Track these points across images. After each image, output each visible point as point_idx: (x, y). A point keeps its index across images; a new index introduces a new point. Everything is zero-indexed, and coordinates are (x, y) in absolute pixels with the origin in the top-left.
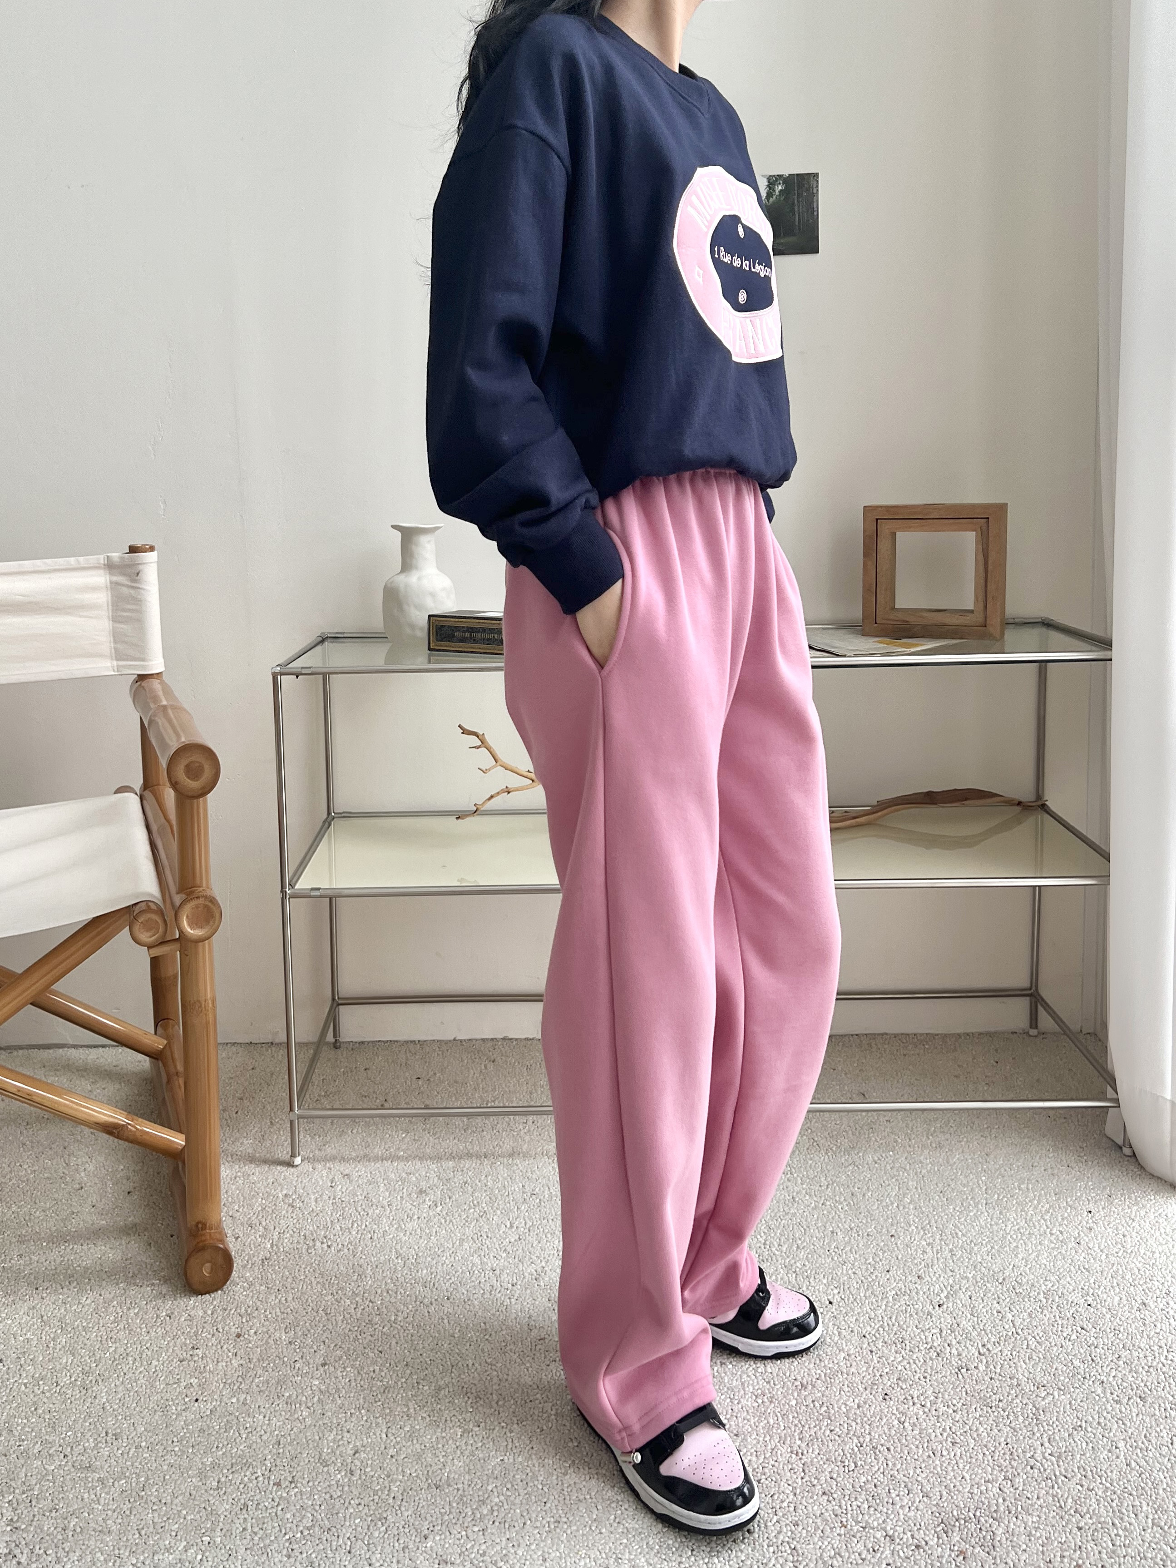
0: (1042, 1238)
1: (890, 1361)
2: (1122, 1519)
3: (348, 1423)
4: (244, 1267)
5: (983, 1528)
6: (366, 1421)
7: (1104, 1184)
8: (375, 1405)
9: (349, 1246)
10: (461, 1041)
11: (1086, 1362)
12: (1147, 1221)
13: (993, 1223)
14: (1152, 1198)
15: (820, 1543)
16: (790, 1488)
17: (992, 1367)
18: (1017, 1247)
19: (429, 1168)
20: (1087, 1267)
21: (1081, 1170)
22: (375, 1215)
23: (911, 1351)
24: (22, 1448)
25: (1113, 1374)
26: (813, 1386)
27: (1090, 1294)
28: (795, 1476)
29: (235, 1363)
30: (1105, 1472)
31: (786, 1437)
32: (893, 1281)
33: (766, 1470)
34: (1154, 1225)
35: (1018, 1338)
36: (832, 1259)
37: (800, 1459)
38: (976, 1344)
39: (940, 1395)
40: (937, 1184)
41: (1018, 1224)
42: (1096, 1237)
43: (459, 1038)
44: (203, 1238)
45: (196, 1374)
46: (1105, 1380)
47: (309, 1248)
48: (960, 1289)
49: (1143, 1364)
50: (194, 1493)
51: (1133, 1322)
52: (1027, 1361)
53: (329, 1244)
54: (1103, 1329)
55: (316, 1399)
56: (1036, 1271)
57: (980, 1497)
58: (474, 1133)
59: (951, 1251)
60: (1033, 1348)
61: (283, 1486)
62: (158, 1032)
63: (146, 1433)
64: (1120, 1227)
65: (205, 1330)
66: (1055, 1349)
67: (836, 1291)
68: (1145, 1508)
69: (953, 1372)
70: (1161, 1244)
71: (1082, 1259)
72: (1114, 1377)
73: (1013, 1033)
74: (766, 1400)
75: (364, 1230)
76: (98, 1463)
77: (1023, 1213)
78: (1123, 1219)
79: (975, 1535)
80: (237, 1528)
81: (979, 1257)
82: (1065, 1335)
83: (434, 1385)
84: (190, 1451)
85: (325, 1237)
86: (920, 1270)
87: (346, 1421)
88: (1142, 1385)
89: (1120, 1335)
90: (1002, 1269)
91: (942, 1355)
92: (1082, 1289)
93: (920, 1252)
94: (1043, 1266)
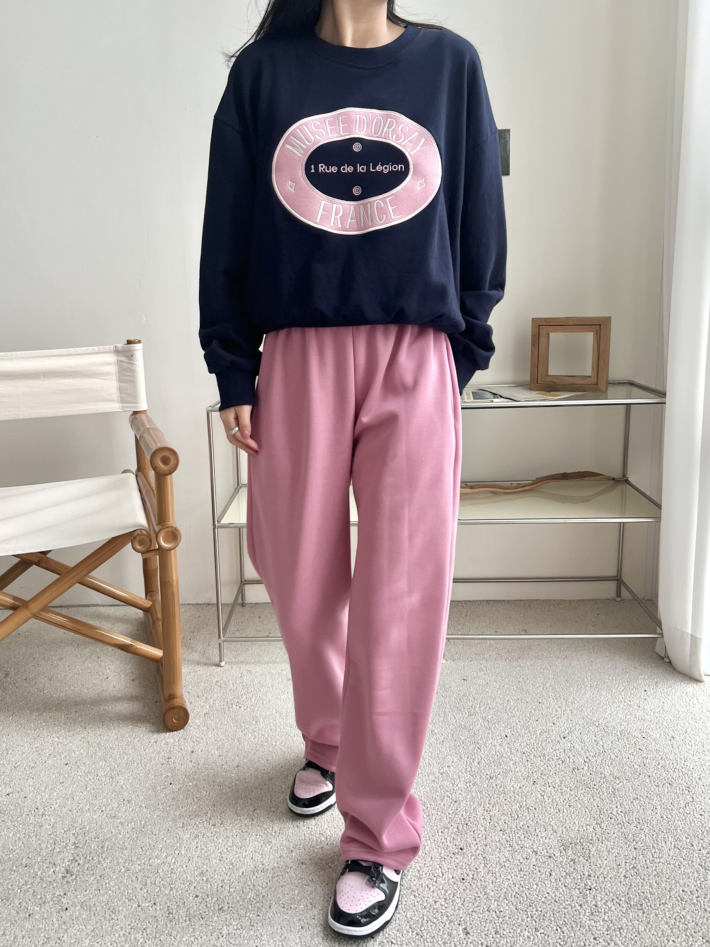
0: (620, 704)
1: (537, 765)
2: (658, 844)
4: (195, 717)
5: (585, 848)
6: (260, 794)
7: (654, 677)
8: (265, 786)
9: (251, 707)
11: (641, 766)
12: (676, 695)
13: (594, 696)
14: (679, 684)
15: (498, 855)
16: (483, 828)
17: (591, 768)
18: (606, 708)
20: (643, 718)
21: (642, 670)
22: (264, 692)
23: (548, 760)
24: (79, 807)
25: (656, 772)
26: (496, 778)
27: (644, 732)
28: (486, 822)
29: (191, 765)
30: (650, 821)
31: (481, 803)
32: (540, 726)
33: (471, 819)
34: (680, 698)
35: (605, 754)
36: (508, 714)
37: (489, 813)
38: (583, 757)
39: (563, 782)
40: (564, 677)
41: (607, 697)
42: (649, 703)
44: (173, 703)
45: (170, 771)
46: (651, 775)
47: (229, 707)
48: (575, 729)
49: (671, 767)
50: (170, 829)
51: (667, 746)
52: (610, 765)
53: (240, 706)
54: (650, 749)
55: (233, 784)
56: (616, 720)
57: (583, 833)
59: (571, 710)
60: (613, 759)
61: (217, 826)
62: (147, 598)
63: (145, 800)
64: (662, 698)
65: (175, 749)
66: (625, 759)
67: (509, 731)
68: (670, 839)
69: (571, 771)
70: (683, 707)
71: (640, 714)
72: (656, 774)
73: (607, 599)
74: (471, 784)
75: (259, 699)
76: (120, 815)
77: (610, 691)
78: (663, 694)
79: (580, 851)
80: (193, 847)
81: (586, 713)
82: (630, 752)
84: (168, 808)
85: (238, 703)
86: (554, 720)
87: (249, 794)
88: (671, 777)
89: (660, 753)
90: (598, 719)
91: (565, 762)
92: (640, 729)
93: (554, 711)
94: (620, 718)
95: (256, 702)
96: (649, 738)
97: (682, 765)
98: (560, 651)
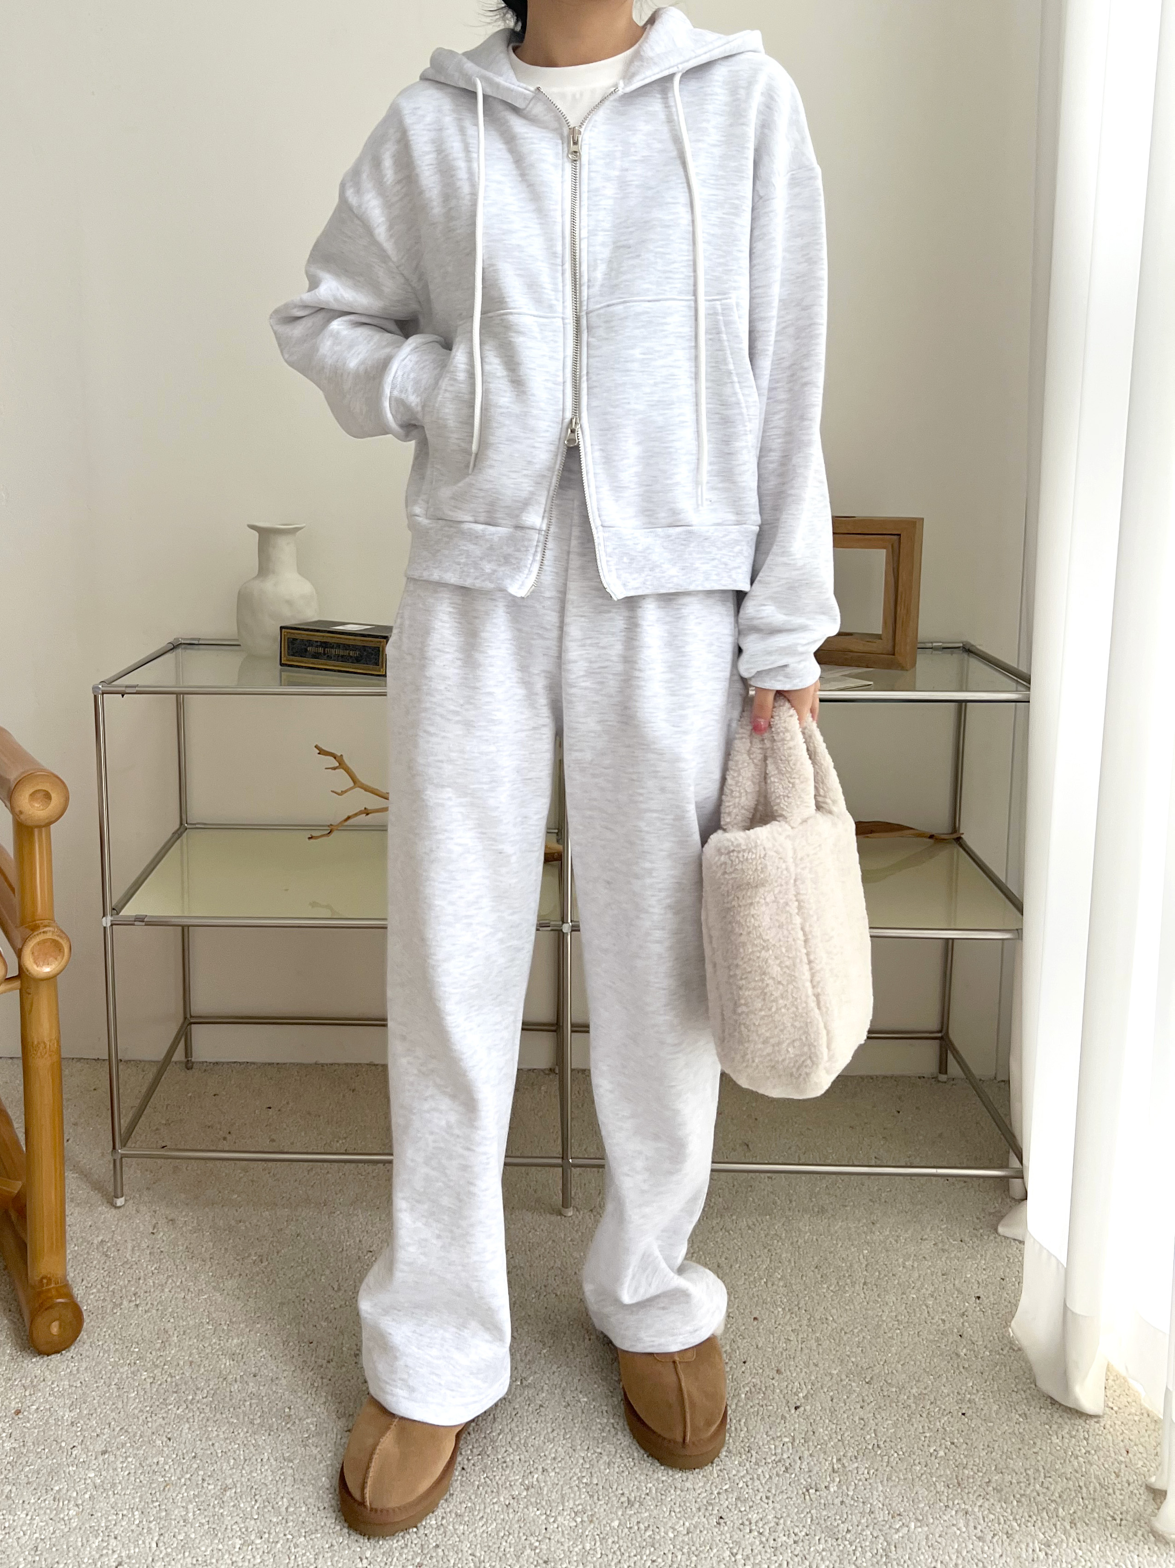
0: (921, 1329)
1: (731, 1476)
3: (118, 1526)
6: (138, 1526)
7: (998, 1266)
9: (159, 1306)
10: (322, 1065)
11: (951, 1486)
13: (869, 1307)
17: (844, 1487)
18: (892, 1338)
19: (261, 1215)
20: (966, 1366)
21: (975, 1245)
23: (757, 1463)
26: (641, 1504)
27: (967, 1400)
32: (748, 1375)
35: (879, 1452)
38: (830, 1458)
39: (782, 1521)
40: (813, 1257)
42: (982, 1329)
46: (970, 1509)
47: (115, 1305)
48: (822, 1388)
51: (1010, 1439)
52: (885, 1482)
53: (138, 1302)
54: (975, 1445)
55: (87, 1496)
59: (818, 1340)
60: (894, 1464)
66: (918, 1468)
69: (801, 1492)
71: (962, 1356)
72: (981, 1506)
73: (919, 1078)
74: (586, 1519)
75: (179, 1287)
77: (904, 1296)
81: (848, 1348)
82: (932, 1451)
83: (220, 1484)
85: (135, 1295)
86: (780, 1363)
87: (115, 1525)
88: (1011, 1518)
89: (994, 1454)
90: (872, 1365)
91: (791, 1470)
92: (958, 1394)
93: (783, 1339)
94: (918, 1363)
95: (171, 1294)
96: (974, 1416)
98: (811, 1196)
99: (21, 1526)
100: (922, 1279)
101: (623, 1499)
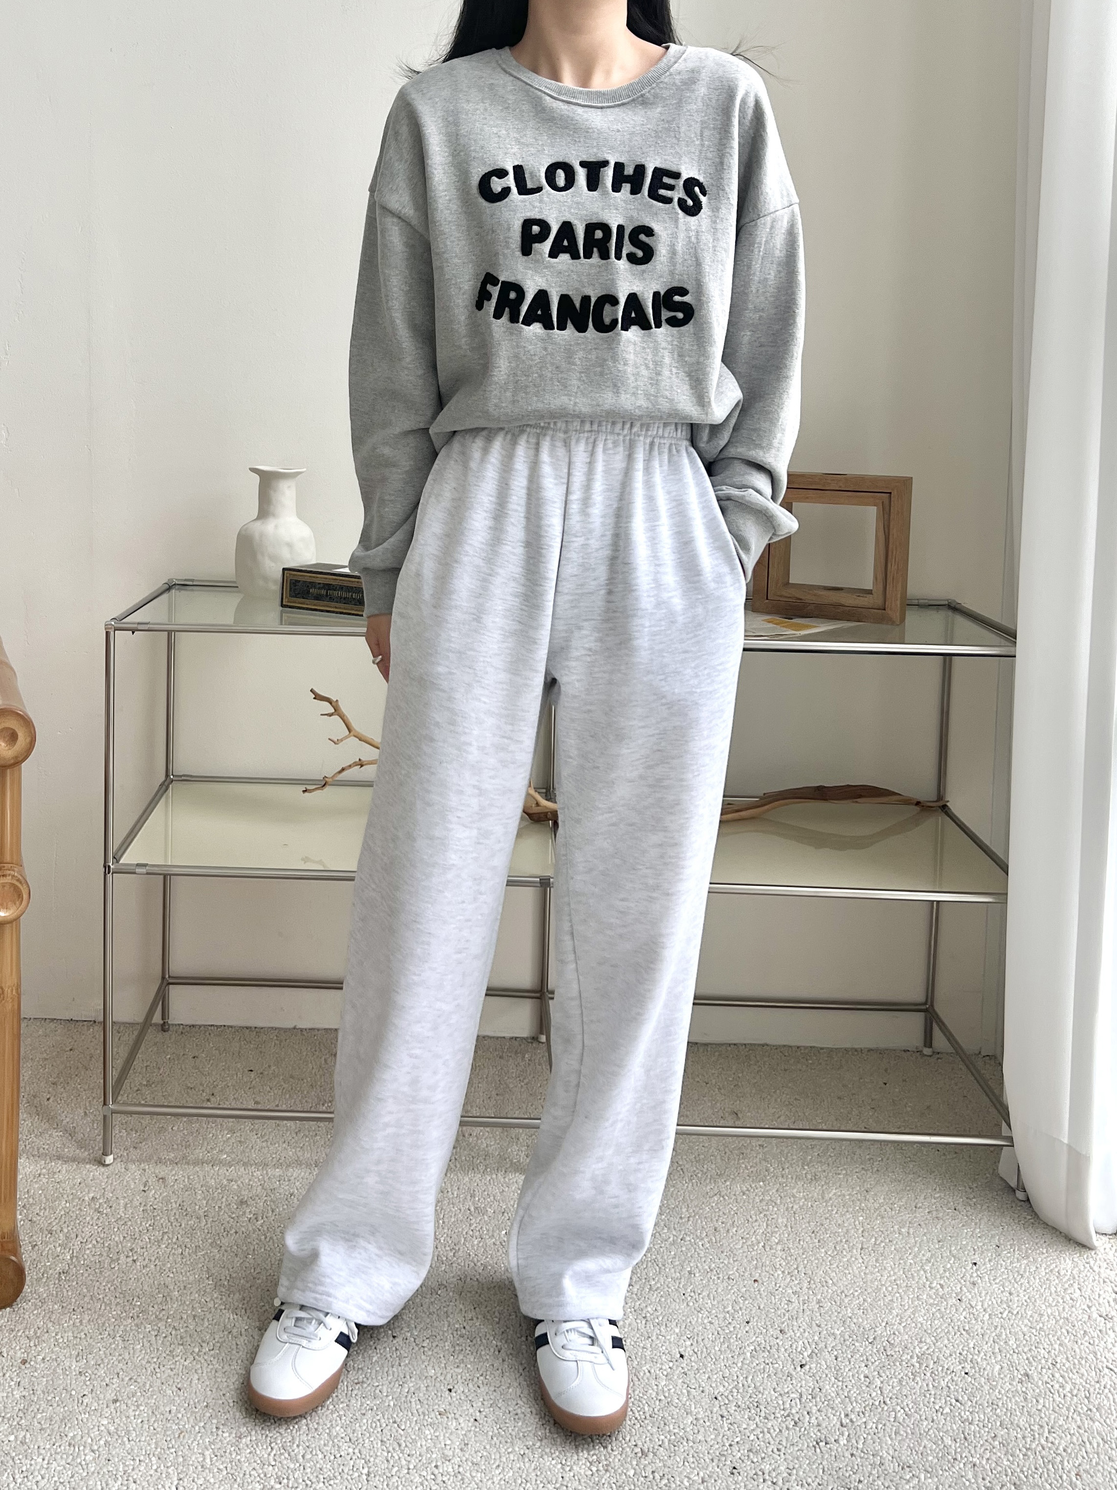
0: (921, 1292)
1: (742, 1429)
3: (136, 1471)
4: (39, 1280)
6: (156, 1471)
7: (993, 1232)
8: (168, 1451)
9: (157, 1262)
10: (302, 1030)
11: (958, 1440)
12: (1037, 1278)
13: (867, 1271)
14: (1045, 1251)
17: (854, 1441)
18: (892, 1300)
19: (253, 1176)
20: (967, 1328)
21: (969, 1213)
23: (766, 1418)
25: (988, 1455)
26: (655, 1454)
27: (969, 1360)
29: (17, 1394)
32: (752, 1334)
34: (1044, 1283)
35: (886, 1408)
36: (688, 1305)
38: (838, 1414)
39: (794, 1472)
40: (809, 1222)
41: (895, 1273)
42: (980, 1293)
43: (301, 1025)
46: (978, 1462)
47: (112, 1260)
48: (826, 1347)
49: (1021, 1446)
51: (1014, 1396)
52: (893, 1436)
53: (135, 1258)
54: (979, 1402)
55: (102, 1442)
56: (910, 1330)
58: (307, 1137)
59: (819, 1302)
64: (1007, 1283)
66: (925, 1423)
67: (688, 1343)
69: (811, 1445)
70: (1050, 1305)
71: (962, 1318)
72: (988, 1459)
73: (904, 1051)
74: (601, 1468)
75: (175, 1243)
77: (902, 1262)
78: (1010, 1273)
81: (849, 1310)
82: (937, 1408)
85: (131, 1250)
86: (783, 1323)
87: (133, 1469)
88: (1018, 1470)
89: (998, 1411)
90: (874, 1326)
91: (800, 1424)
92: (960, 1354)
93: (784, 1301)
94: (919, 1325)
95: (168, 1251)
96: (977, 1375)
97: (1043, 1442)
98: (803, 1164)
99: (39, 1470)
100: (918, 1245)
101: (638, 1450)
